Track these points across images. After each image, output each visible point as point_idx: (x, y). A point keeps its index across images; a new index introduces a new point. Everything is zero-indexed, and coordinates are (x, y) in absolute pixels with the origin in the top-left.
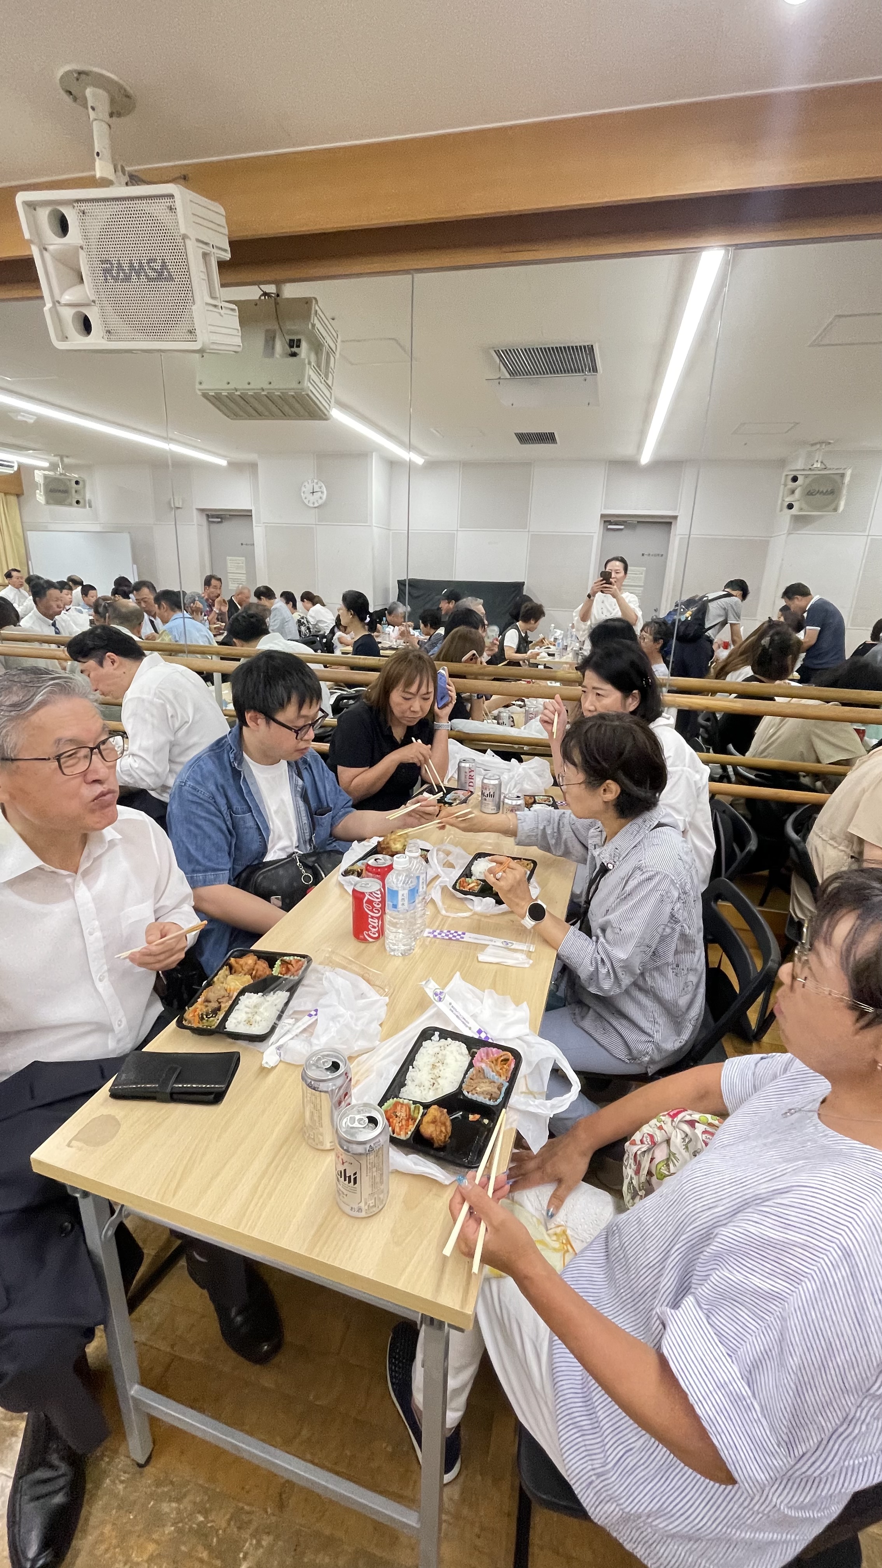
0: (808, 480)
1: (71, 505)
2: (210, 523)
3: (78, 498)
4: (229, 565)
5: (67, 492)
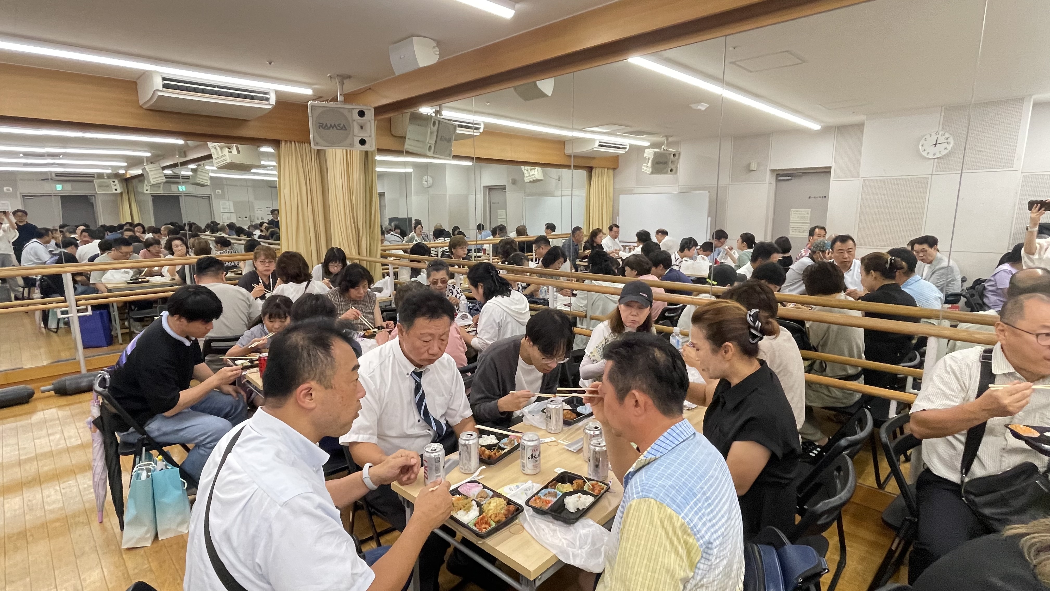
1: (666, 173)
2: (778, 181)
3: (673, 167)
4: (792, 215)
5: (666, 163)
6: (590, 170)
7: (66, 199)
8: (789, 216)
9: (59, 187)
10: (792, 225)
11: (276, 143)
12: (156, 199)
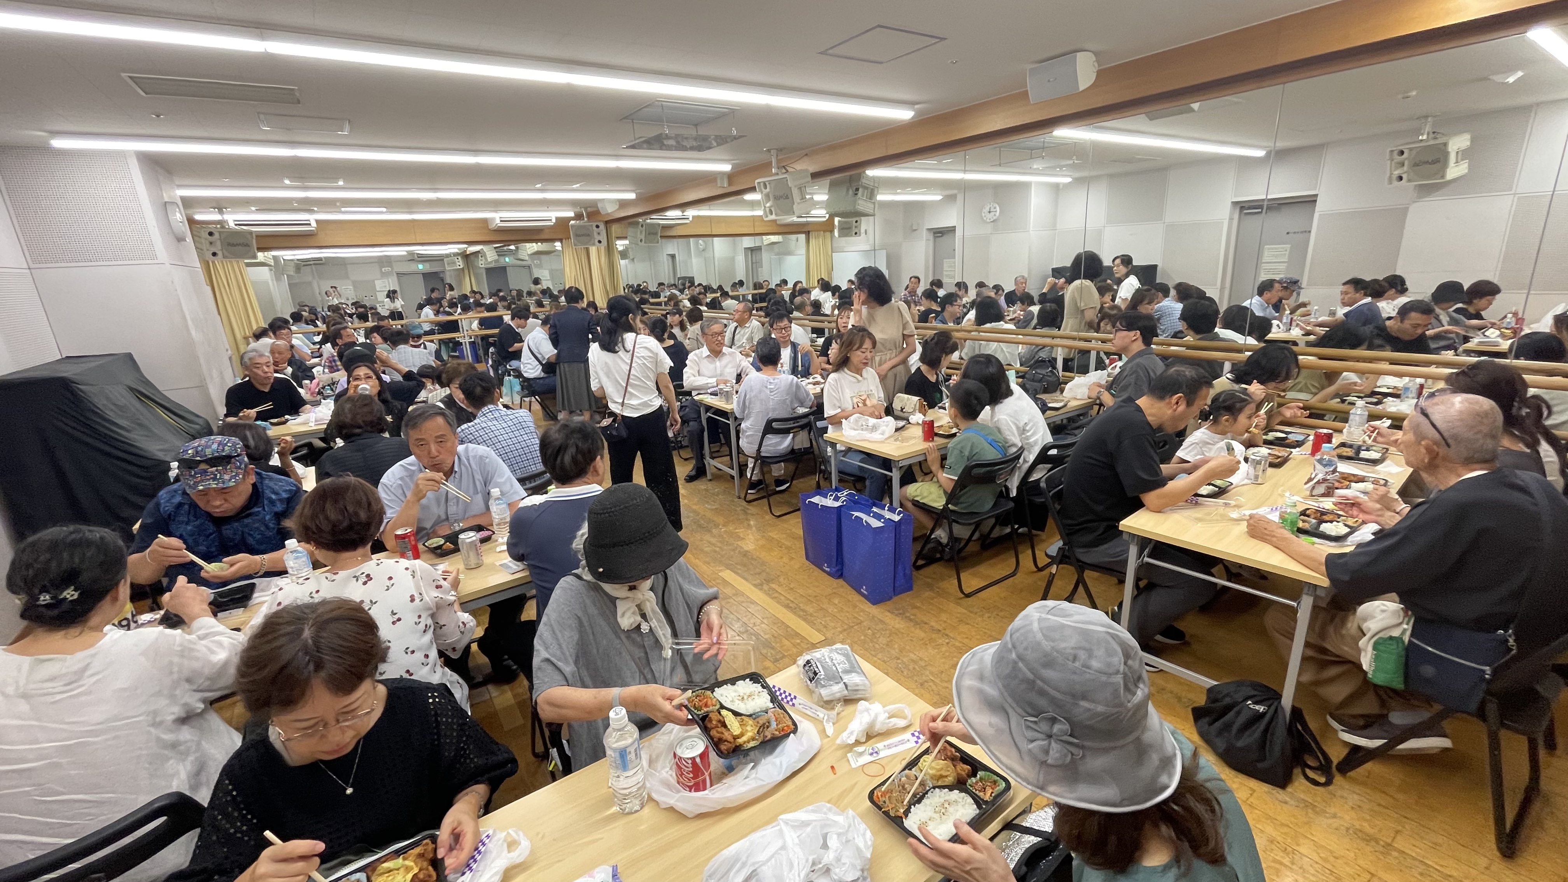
0: (1414, 152)
1: (851, 236)
2: (935, 237)
3: (857, 230)
4: (945, 265)
5: (850, 228)
6: (808, 233)
7: (426, 276)
8: (942, 265)
9: (421, 267)
10: (945, 273)
11: (561, 240)
12: (489, 271)
